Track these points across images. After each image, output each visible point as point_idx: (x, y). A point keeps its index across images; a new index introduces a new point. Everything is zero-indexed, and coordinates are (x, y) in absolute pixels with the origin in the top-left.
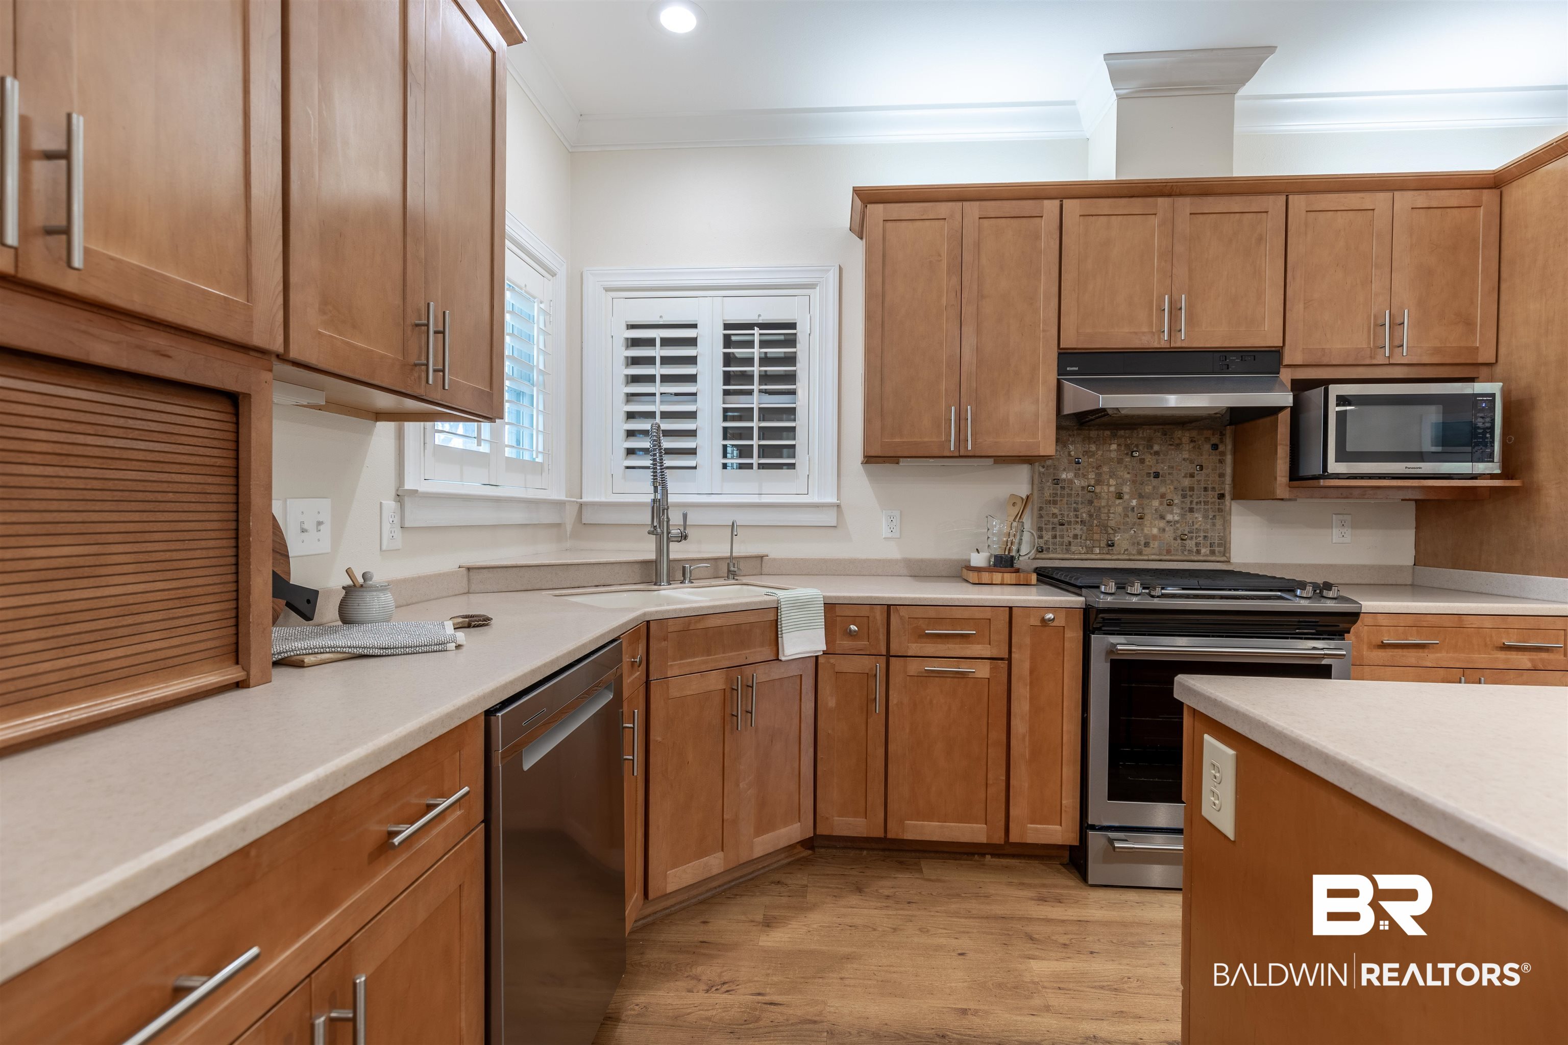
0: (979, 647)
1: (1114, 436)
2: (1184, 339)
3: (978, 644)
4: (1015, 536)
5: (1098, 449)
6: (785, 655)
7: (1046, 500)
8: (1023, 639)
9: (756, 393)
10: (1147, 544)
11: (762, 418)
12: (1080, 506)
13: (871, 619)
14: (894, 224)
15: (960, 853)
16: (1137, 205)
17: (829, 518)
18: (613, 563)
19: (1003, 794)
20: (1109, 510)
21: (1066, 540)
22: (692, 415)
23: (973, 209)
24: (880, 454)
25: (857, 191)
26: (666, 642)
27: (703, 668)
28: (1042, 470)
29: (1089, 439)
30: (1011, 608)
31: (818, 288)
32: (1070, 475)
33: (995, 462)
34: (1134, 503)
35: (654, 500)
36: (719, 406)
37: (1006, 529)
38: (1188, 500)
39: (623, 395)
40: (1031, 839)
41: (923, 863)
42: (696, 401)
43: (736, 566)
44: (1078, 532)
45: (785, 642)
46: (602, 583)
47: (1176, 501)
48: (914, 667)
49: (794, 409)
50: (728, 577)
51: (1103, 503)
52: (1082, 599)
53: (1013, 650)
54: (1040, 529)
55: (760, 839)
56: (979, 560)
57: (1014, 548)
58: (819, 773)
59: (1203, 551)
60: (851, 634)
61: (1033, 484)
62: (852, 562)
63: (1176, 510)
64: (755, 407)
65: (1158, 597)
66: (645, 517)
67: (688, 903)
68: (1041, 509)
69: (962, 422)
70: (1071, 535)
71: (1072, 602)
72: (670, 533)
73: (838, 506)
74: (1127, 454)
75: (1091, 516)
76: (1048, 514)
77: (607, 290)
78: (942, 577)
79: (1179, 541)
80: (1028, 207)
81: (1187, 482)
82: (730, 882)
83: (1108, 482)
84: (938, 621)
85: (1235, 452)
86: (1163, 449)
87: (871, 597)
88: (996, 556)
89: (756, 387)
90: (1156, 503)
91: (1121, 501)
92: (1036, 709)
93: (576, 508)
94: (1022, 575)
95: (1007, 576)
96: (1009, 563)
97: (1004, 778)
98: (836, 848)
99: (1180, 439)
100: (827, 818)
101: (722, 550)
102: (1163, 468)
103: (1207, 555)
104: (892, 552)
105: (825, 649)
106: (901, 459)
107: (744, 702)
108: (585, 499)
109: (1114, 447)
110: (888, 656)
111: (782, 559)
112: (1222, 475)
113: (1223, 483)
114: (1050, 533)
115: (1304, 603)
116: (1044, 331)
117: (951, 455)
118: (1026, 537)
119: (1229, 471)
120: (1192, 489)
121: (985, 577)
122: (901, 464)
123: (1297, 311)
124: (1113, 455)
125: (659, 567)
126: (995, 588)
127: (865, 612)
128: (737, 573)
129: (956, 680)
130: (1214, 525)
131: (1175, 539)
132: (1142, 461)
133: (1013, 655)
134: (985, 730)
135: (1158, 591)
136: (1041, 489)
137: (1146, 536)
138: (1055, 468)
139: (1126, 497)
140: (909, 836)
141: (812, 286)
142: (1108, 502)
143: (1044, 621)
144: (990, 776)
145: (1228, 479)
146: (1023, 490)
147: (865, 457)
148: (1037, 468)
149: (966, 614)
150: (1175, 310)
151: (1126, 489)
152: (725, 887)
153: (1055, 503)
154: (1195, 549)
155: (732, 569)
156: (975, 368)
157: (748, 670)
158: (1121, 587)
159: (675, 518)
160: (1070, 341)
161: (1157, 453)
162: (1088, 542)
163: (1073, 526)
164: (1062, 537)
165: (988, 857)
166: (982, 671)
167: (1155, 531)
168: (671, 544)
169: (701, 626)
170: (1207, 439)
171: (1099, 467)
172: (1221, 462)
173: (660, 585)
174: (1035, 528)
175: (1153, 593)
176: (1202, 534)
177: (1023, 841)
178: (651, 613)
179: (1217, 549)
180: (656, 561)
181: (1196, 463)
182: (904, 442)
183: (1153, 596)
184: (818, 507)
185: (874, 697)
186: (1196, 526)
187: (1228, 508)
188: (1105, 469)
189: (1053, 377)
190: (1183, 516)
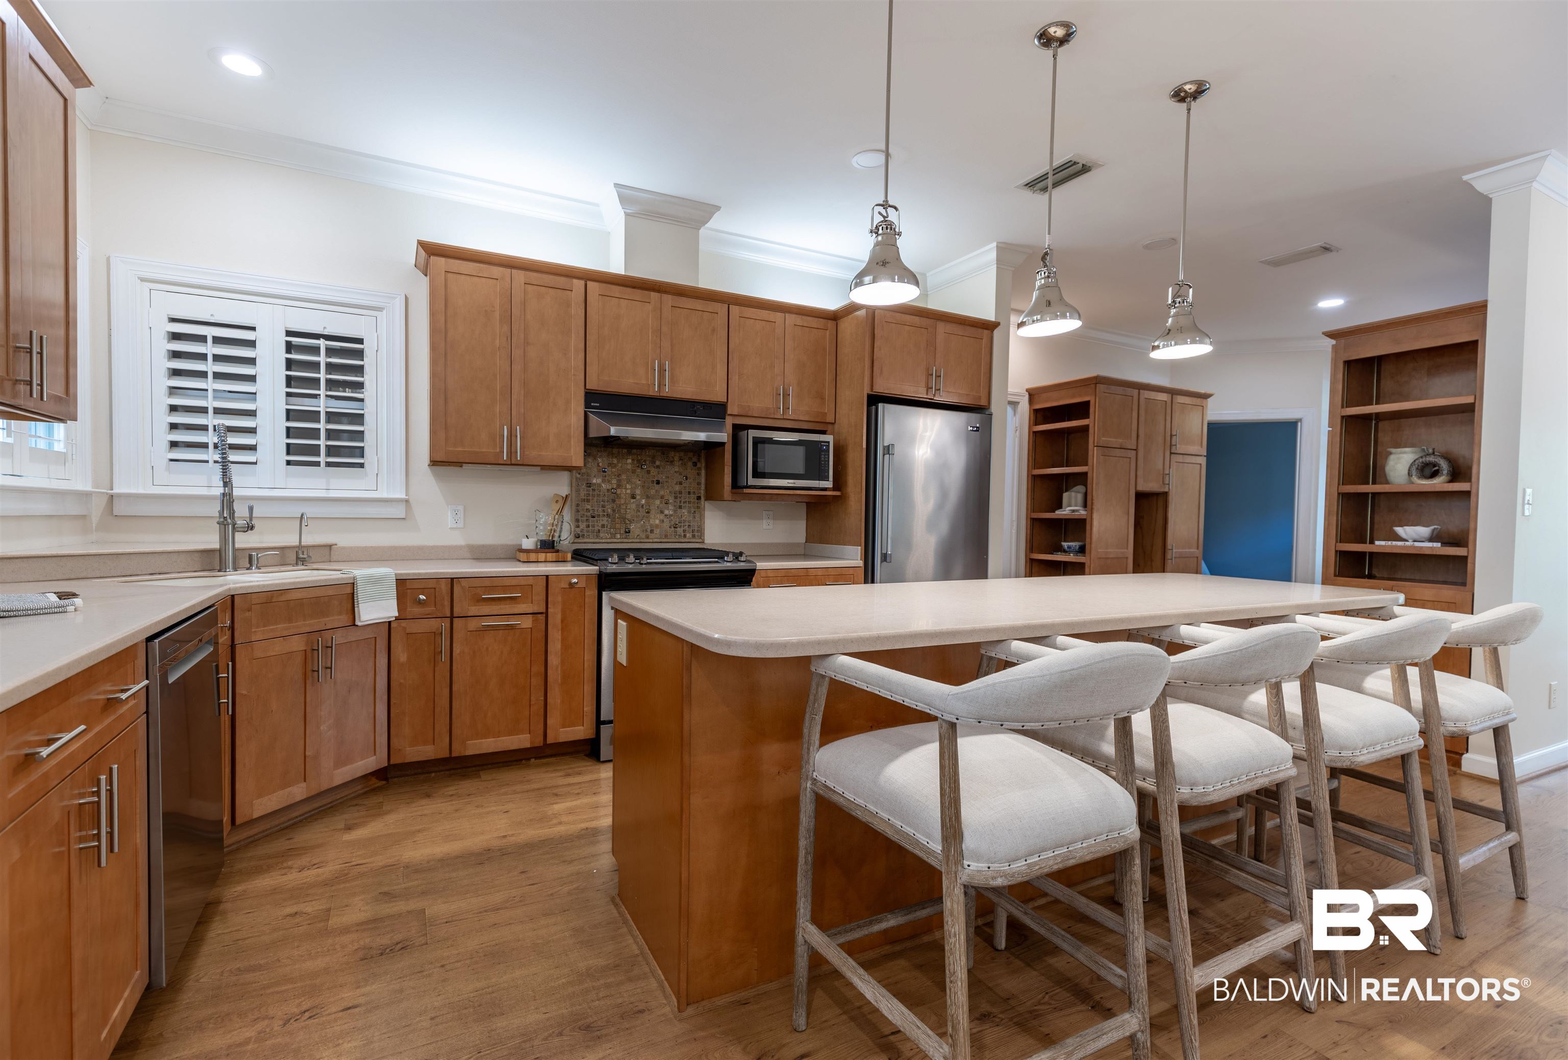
0: (524, 605)
1: (629, 453)
2: (668, 391)
3: (523, 603)
4: (556, 525)
5: (618, 462)
6: (362, 620)
7: (582, 499)
8: (556, 598)
9: (322, 397)
10: (652, 531)
11: (328, 421)
12: (606, 504)
13: (437, 590)
14: (455, 275)
15: (511, 761)
16: (638, 294)
17: (399, 511)
18: (170, 552)
19: (542, 710)
20: (626, 507)
21: (596, 528)
22: (252, 414)
23: (520, 276)
24: (445, 460)
25: (422, 244)
26: (250, 612)
27: (285, 633)
28: (578, 476)
29: (612, 455)
30: (547, 576)
31: (385, 311)
32: (599, 481)
33: (541, 469)
34: (643, 501)
35: (224, 494)
36: (282, 406)
37: (550, 520)
38: (678, 500)
39: (167, 388)
40: (562, 738)
41: (481, 773)
42: (255, 400)
43: (305, 553)
44: (605, 522)
45: (361, 610)
46: (157, 571)
47: (671, 501)
48: (473, 624)
49: (362, 415)
50: (297, 564)
51: (623, 501)
52: (597, 568)
53: (549, 606)
54: (577, 520)
55: (339, 771)
56: (528, 544)
57: (557, 535)
58: (392, 715)
59: (688, 535)
60: (420, 602)
61: (571, 486)
62: (421, 548)
63: (671, 507)
64: (322, 410)
65: (645, 564)
66: (214, 509)
67: (270, 831)
68: (578, 505)
69: (513, 438)
70: (600, 525)
71: (591, 570)
72: (236, 524)
73: (407, 501)
74: (638, 466)
75: (614, 511)
76: (583, 510)
77: (143, 280)
78: (500, 558)
79: (673, 529)
80: (562, 281)
81: (677, 488)
82: (310, 812)
83: (626, 486)
84: (492, 588)
85: (707, 468)
86: (662, 464)
87: (437, 573)
88: (541, 541)
89: (322, 392)
90: (658, 502)
91: (634, 500)
92: (566, 647)
93: (105, 500)
94: (560, 554)
95: (549, 555)
96: (551, 546)
97: (542, 698)
98: (407, 775)
99: (673, 457)
100: (400, 750)
101: (291, 540)
102: (662, 478)
103: (690, 538)
104: (457, 539)
105: (397, 615)
106: (464, 465)
107: (324, 660)
108: (116, 490)
109: (629, 461)
110: (452, 617)
111: (351, 548)
112: (699, 484)
113: (700, 489)
114: (585, 524)
115: (729, 564)
116: (574, 375)
117: (505, 463)
118: (566, 527)
119: (703, 481)
120: (681, 493)
121: (533, 557)
122: (464, 467)
123: (734, 379)
124: (629, 467)
125: (224, 554)
126: (540, 564)
127: (431, 584)
128: (307, 559)
129: (507, 631)
130: (694, 517)
131: (670, 527)
132: (649, 472)
133: (549, 610)
134: (529, 666)
135: (645, 561)
136: (578, 491)
137: (651, 525)
138: (588, 475)
139: (638, 497)
140: (470, 752)
141: (380, 309)
142: (625, 501)
143: (571, 585)
144: (532, 698)
145: (703, 487)
146: (564, 490)
147: (431, 461)
148: (574, 474)
149: (514, 582)
150: (662, 371)
151: (638, 492)
152: (306, 815)
153: (588, 501)
154: (683, 534)
155: (301, 556)
156: (523, 398)
157: (327, 635)
158: (622, 559)
159: (241, 511)
160: (592, 385)
161: (658, 467)
162: (612, 530)
163: (601, 518)
164: (593, 526)
165: (533, 760)
166: (526, 623)
167: (657, 522)
168: (237, 534)
169: (283, 598)
170: (690, 459)
171: (619, 475)
172: (699, 474)
173: (225, 571)
174: (574, 520)
175: (642, 562)
176: (687, 524)
177: (557, 741)
178: (236, 589)
179: (696, 534)
180: (220, 551)
181: (683, 475)
182: (465, 451)
183: (642, 564)
184: (387, 501)
185: (440, 650)
186: (683, 518)
187: (702, 506)
188: (624, 477)
189: (581, 409)
190: (675, 511)
